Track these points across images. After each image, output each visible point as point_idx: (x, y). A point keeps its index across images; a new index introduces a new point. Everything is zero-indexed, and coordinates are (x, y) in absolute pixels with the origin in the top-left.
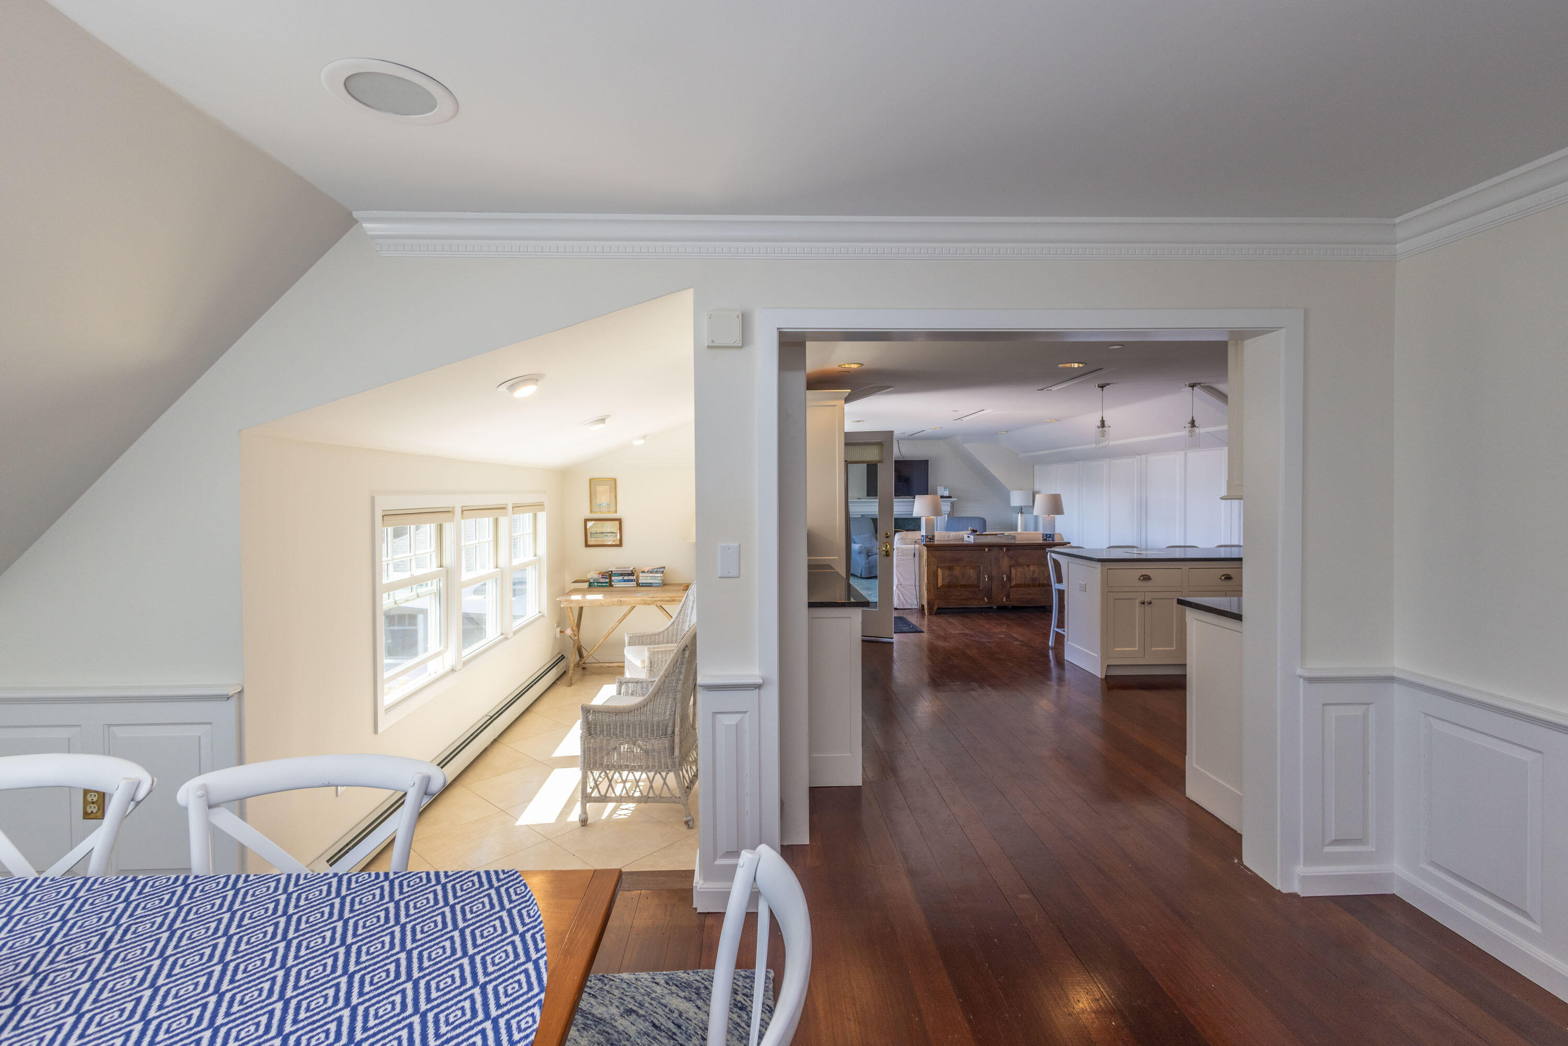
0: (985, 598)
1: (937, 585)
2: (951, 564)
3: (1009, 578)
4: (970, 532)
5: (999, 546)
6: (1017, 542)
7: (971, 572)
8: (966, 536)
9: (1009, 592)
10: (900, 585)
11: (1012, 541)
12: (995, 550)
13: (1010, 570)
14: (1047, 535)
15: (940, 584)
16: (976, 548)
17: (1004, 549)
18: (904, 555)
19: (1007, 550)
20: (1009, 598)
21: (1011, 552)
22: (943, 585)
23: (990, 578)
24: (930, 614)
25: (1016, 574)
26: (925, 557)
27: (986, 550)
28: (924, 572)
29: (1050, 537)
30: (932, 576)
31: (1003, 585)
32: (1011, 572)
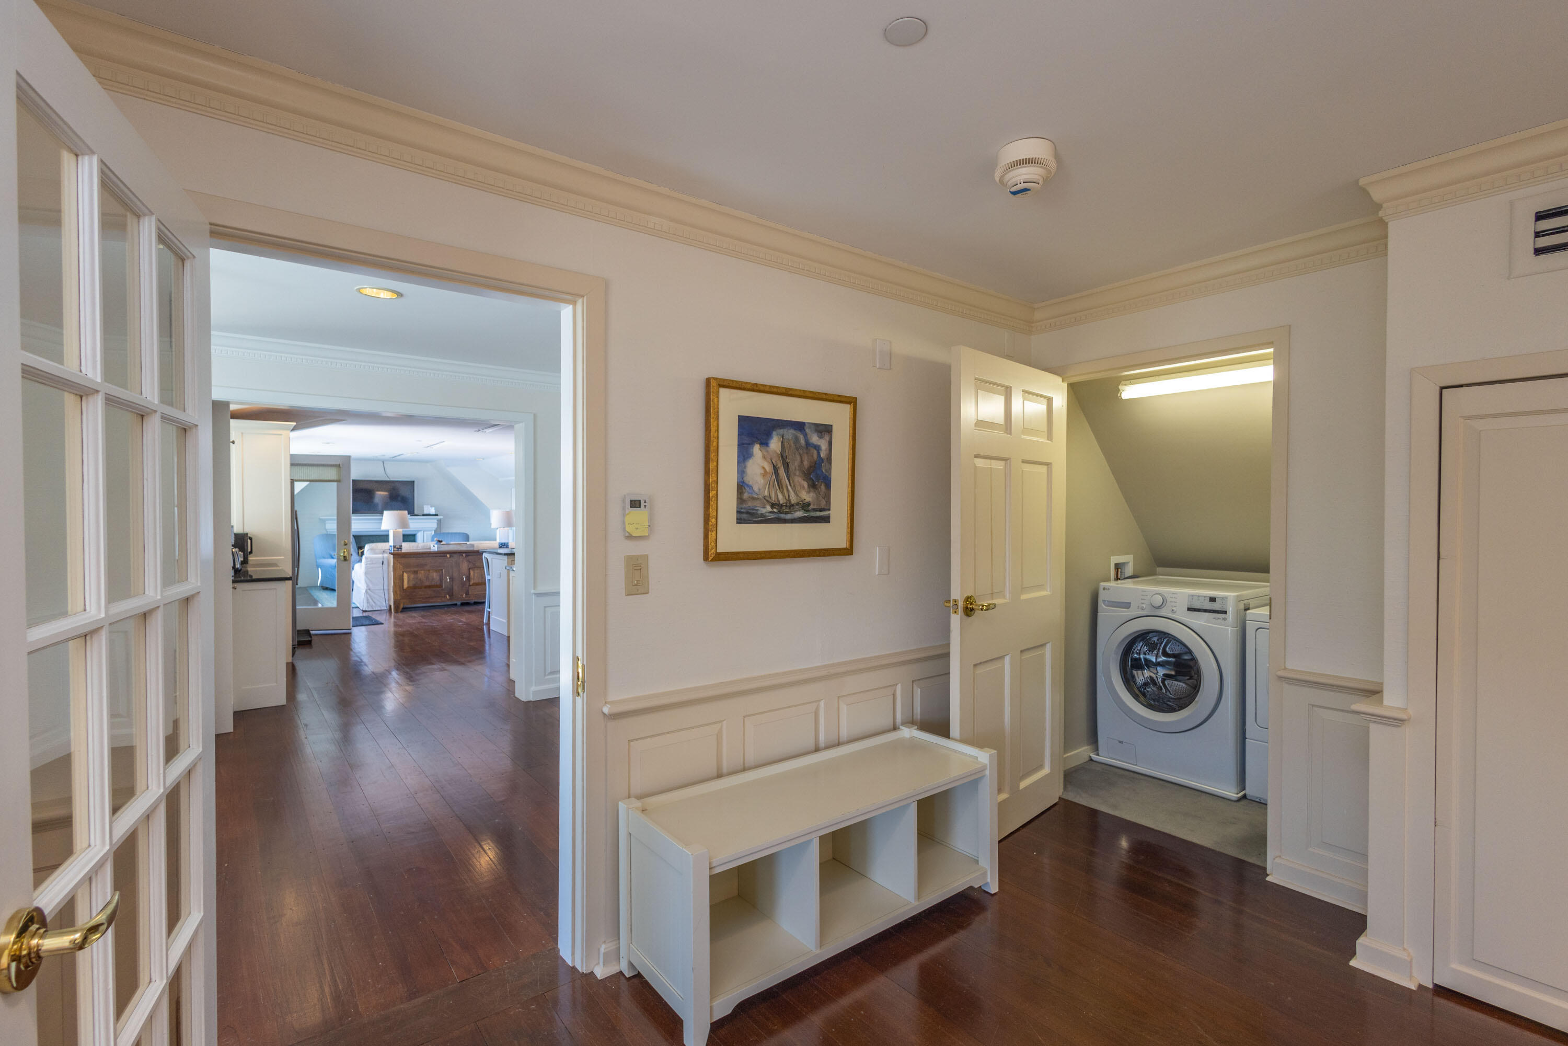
0: (447, 596)
1: (403, 587)
2: (416, 569)
3: (468, 578)
4: (436, 542)
5: (459, 553)
6: (475, 549)
7: (435, 575)
8: (432, 546)
9: (468, 590)
10: (369, 589)
11: (471, 549)
12: (456, 556)
13: (469, 572)
14: (502, 544)
15: (406, 585)
16: (439, 555)
17: (464, 555)
18: (372, 564)
19: (466, 556)
20: (468, 594)
21: (470, 557)
22: (408, 587)
23: (452, 579)
24: (397, 611)
25: (474, 575)
26: (392, 564)
27: (448, 556)
28: (391, 578)
29: (504, 545)
30: (398, 580)
31: (463, 584)
32: (469, 574)
